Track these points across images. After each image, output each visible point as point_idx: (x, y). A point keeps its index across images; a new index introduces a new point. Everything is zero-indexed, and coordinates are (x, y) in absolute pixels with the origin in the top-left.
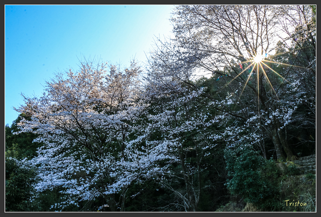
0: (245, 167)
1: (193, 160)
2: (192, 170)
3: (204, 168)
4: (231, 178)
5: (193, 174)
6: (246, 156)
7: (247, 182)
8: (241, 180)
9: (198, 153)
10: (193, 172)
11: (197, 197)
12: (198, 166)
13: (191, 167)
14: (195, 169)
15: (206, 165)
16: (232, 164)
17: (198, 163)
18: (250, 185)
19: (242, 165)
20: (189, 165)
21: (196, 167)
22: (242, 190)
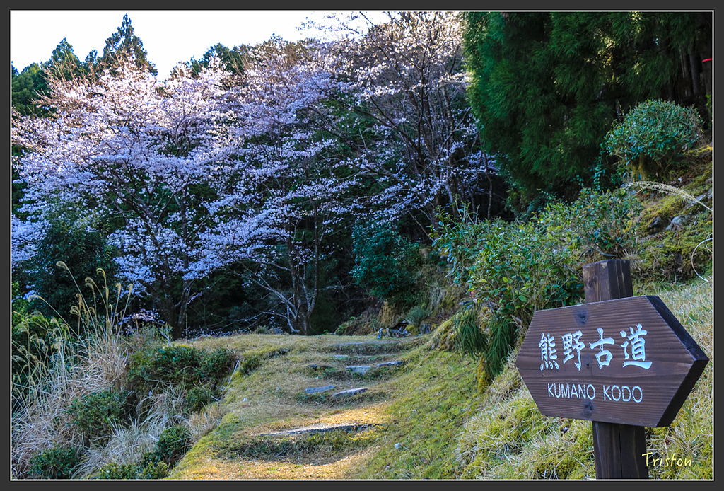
0: (377, 251)
1: (308, 236)
2: (304, 255)
3: (327, 253)
4: (359, 263)
5: (306, 263)
6: (380, 237)
7: (376, 269)
8: (370, 267)
9: (317, 225)
10: (307, 259)
11: (311, 302)
12: (317, 248)
13: (303, 250)
14: (310, 253)
15: (331, 246)
16: (362, 245)
17: (316, 243)
18: (379, 273)
19: (374, 247)
20: (300, 245)
21: (313, 249)
22: (370, 279)
